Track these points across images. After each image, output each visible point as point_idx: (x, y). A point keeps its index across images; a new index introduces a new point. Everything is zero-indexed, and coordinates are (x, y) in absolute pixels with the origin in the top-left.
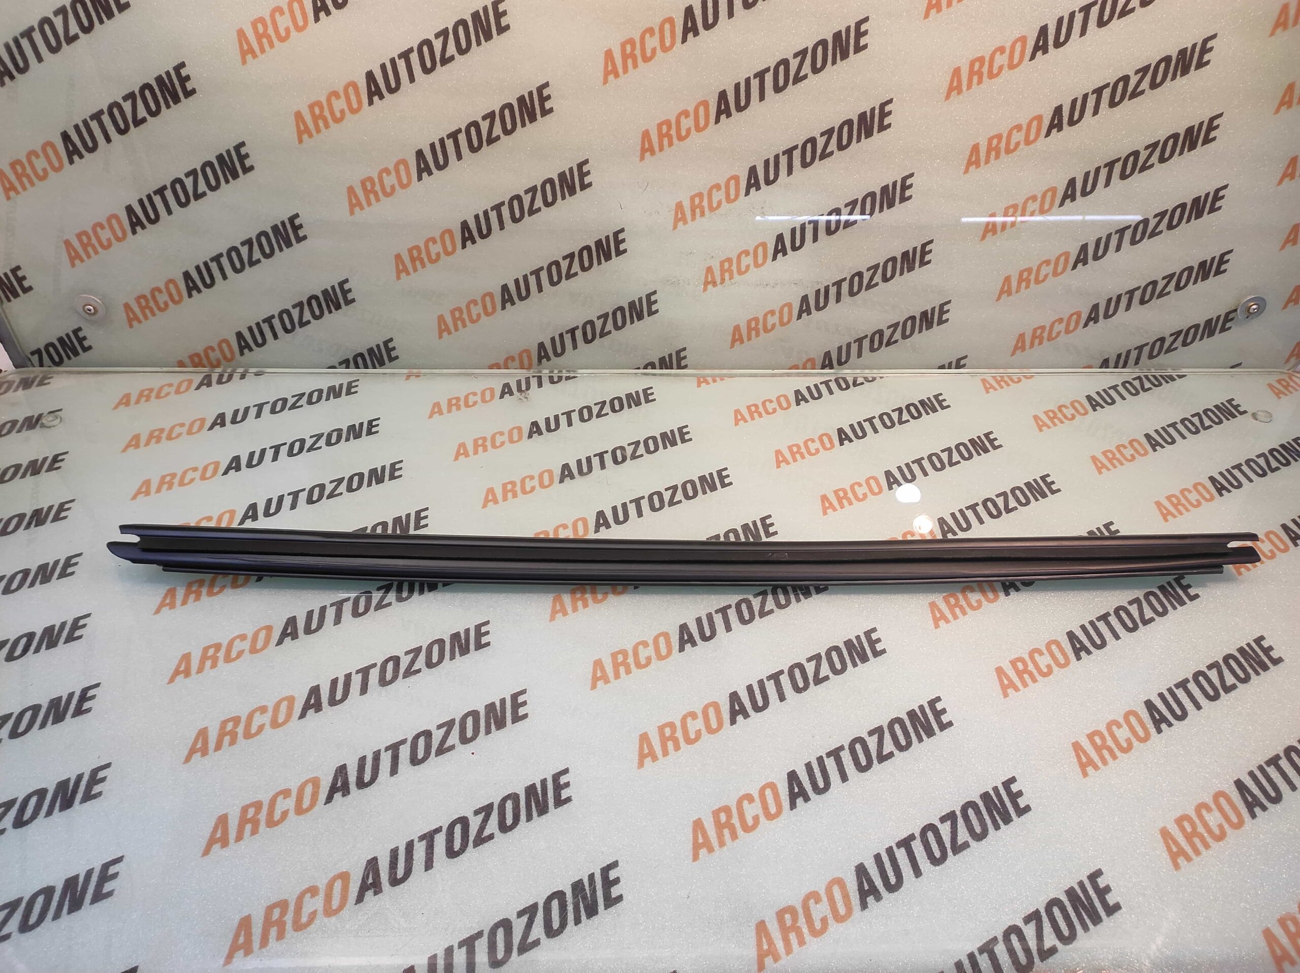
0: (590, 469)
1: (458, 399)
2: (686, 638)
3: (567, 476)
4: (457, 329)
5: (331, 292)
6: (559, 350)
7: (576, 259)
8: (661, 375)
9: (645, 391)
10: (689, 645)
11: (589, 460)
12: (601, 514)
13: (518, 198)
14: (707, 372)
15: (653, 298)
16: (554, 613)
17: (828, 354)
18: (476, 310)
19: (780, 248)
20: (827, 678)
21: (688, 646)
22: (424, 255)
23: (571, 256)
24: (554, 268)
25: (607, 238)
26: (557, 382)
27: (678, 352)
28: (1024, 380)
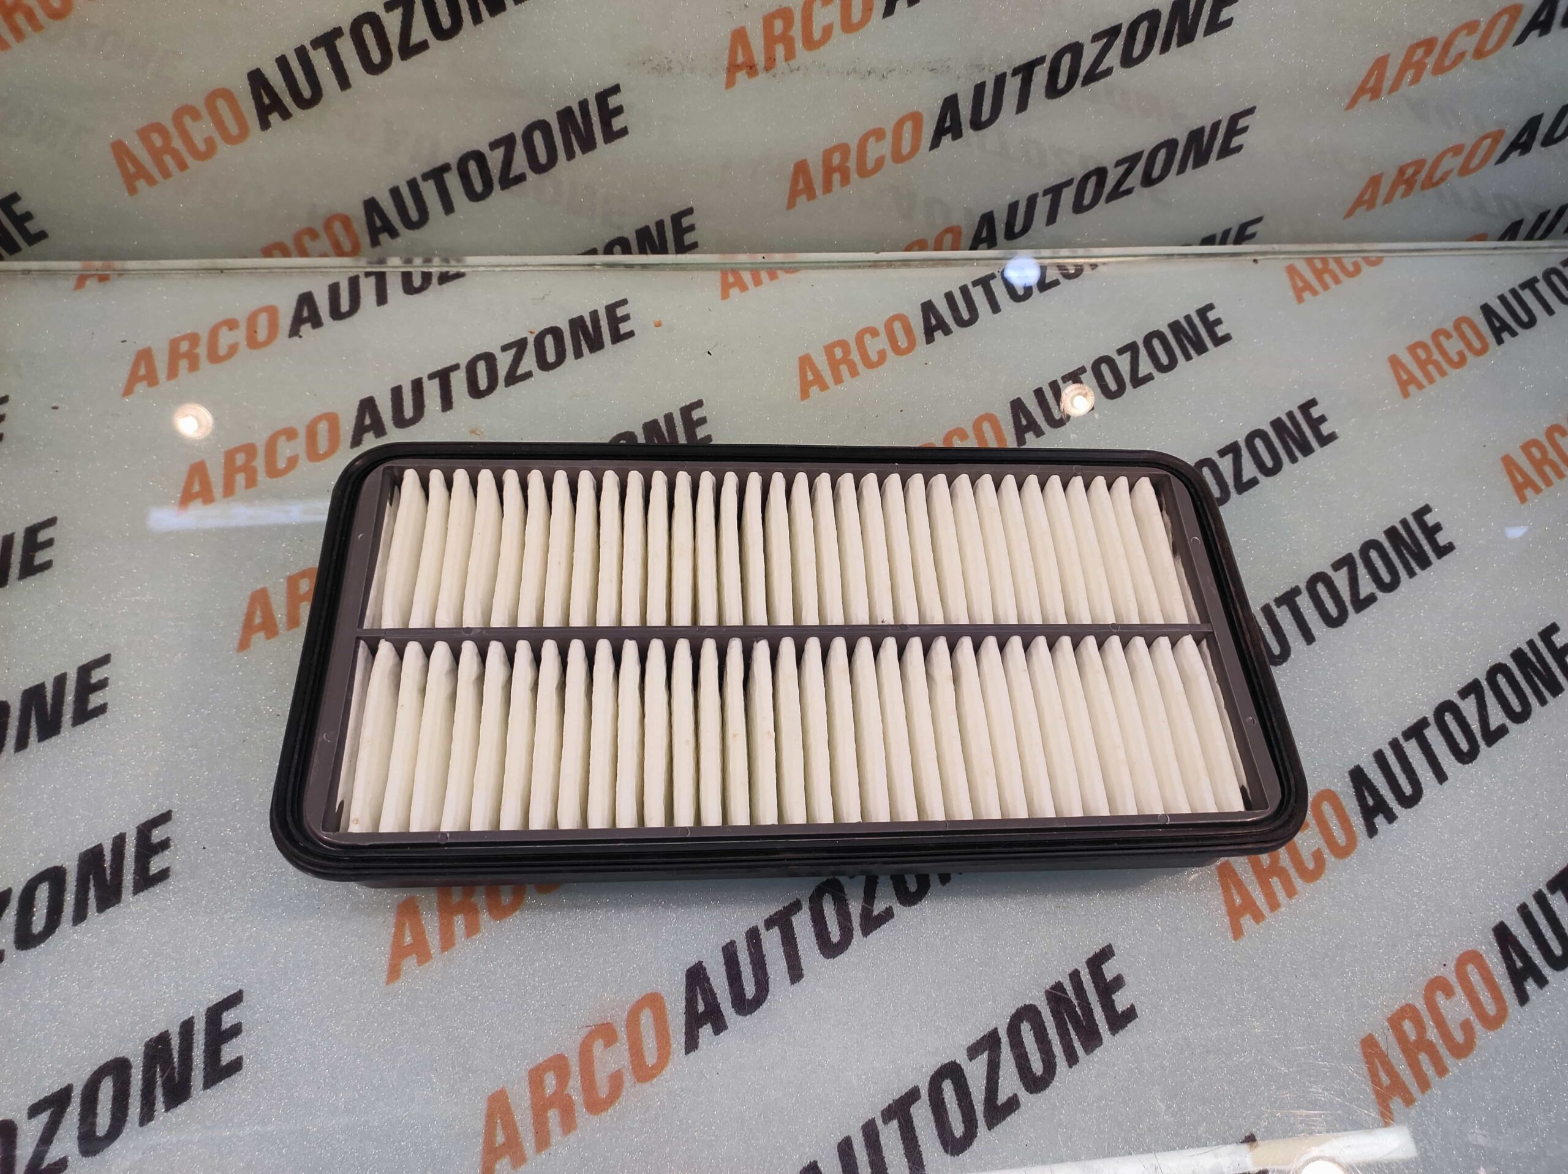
1: (194, 339)
2: (701, 1008)
4: (166, 174)
6: (414, 216)
8: (644, 267)
9: (611, 309)
10: (709, 1025)
14: (743, 258)
15: (613, 102)
16: (398, 953)
17: (988, 219)
18: (201, 130)
20: (1013, 1104)
21: (706, 1031)
26: (419, 290)
27: (677, 218)
28: (1365, 268)
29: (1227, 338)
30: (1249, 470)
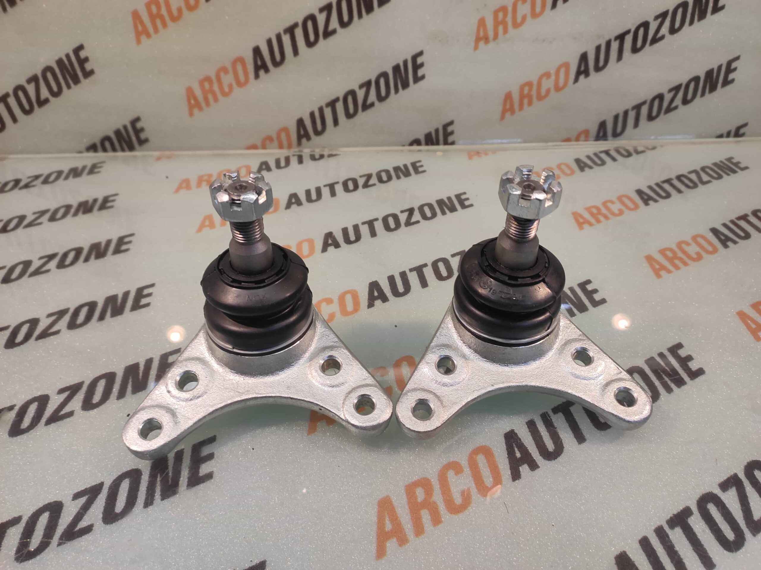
0: (358, 238)
3: (330, 245)
4: (208, 104)
5: (66, 62)
6: (319, 127)
7: (334, 11)
9: (414, 165)
11: (356, 228)
12: (374, 286)
14: (478, 146)
15: (419, 60)
17: (603, 125)
18: (227, 80)
22: (164, 11)
23: (328, 8)
24: (310, 24)
26: (319, 159)
27: (445, 127)
29: (746, 168)
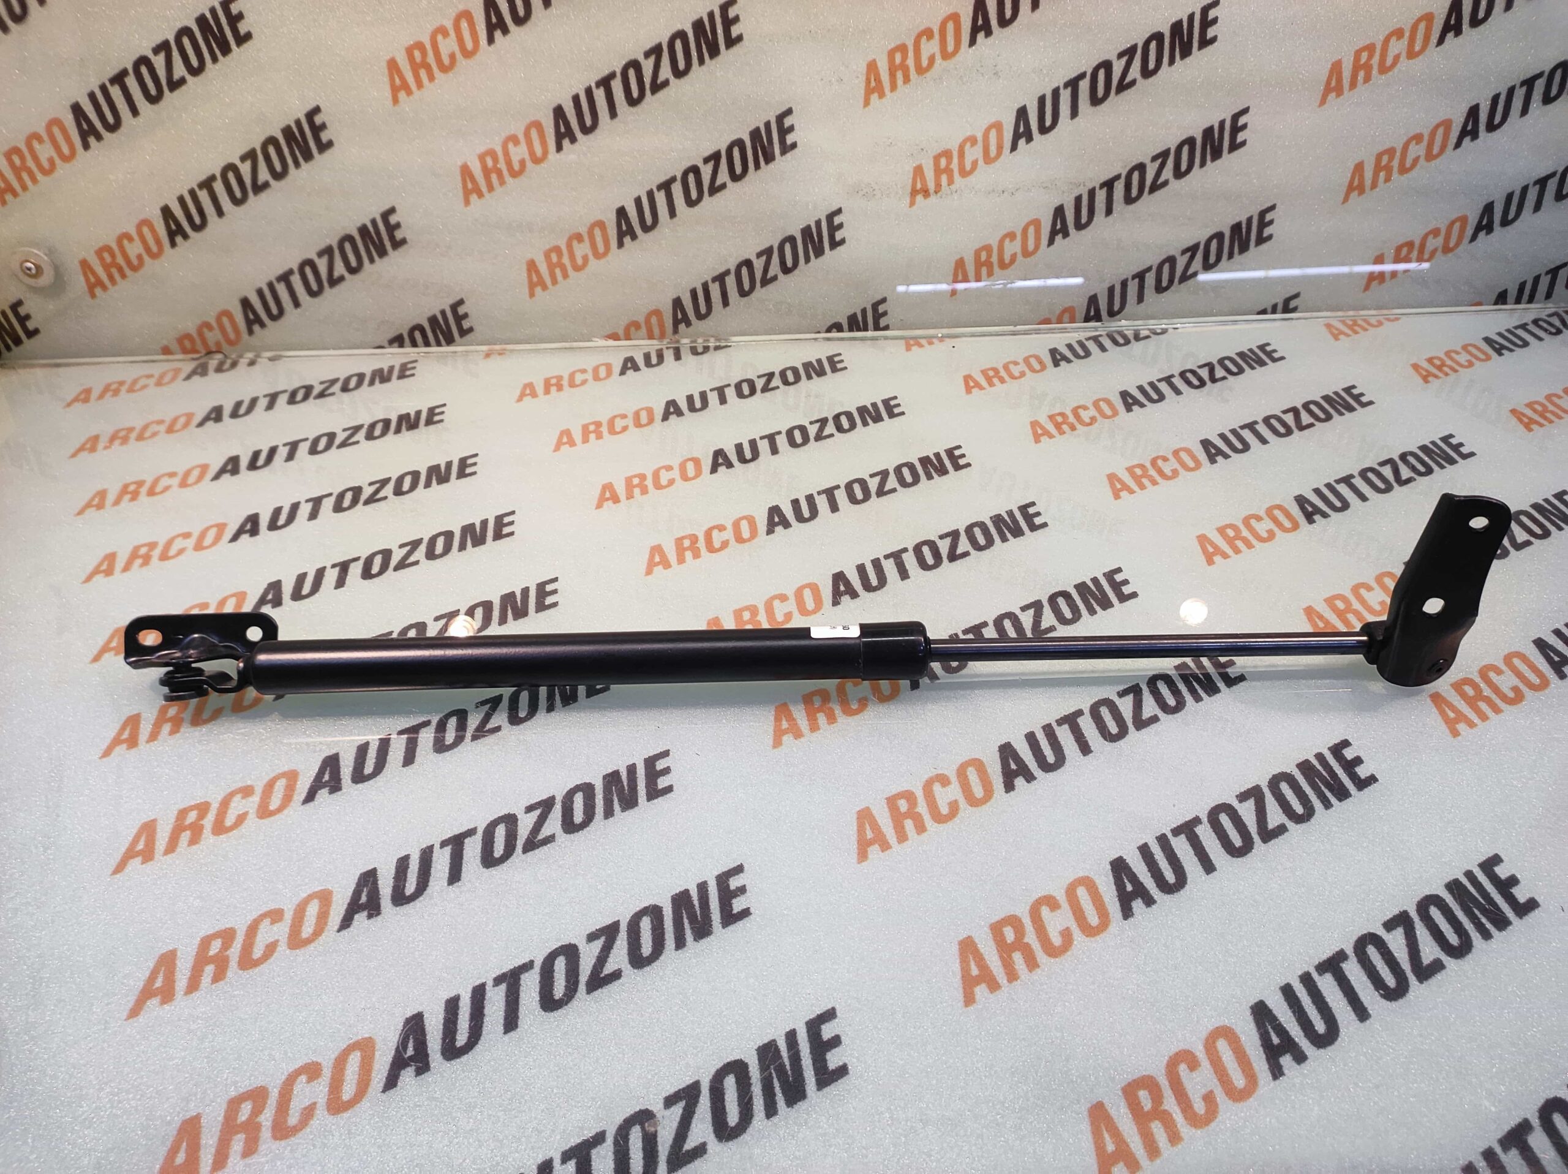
1: (559, 378)
4: (555, 282)
5: (371, 229)
6: (703, 310)
7: (724, 160)
8: (851, 339)
9: (830, 359)
13: (635, 64)
15: (837, 220)
17: (1093, 300)
18: (581, 250)
19: (1022, 129)
20: (1154, 719)
22: (502, 165)
23: (715, 157)
24: (691, 178)
25: (768, 125)
28: (1386, 323)
29: (1282, 358)
30: (1306, 418)
